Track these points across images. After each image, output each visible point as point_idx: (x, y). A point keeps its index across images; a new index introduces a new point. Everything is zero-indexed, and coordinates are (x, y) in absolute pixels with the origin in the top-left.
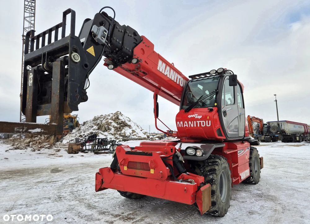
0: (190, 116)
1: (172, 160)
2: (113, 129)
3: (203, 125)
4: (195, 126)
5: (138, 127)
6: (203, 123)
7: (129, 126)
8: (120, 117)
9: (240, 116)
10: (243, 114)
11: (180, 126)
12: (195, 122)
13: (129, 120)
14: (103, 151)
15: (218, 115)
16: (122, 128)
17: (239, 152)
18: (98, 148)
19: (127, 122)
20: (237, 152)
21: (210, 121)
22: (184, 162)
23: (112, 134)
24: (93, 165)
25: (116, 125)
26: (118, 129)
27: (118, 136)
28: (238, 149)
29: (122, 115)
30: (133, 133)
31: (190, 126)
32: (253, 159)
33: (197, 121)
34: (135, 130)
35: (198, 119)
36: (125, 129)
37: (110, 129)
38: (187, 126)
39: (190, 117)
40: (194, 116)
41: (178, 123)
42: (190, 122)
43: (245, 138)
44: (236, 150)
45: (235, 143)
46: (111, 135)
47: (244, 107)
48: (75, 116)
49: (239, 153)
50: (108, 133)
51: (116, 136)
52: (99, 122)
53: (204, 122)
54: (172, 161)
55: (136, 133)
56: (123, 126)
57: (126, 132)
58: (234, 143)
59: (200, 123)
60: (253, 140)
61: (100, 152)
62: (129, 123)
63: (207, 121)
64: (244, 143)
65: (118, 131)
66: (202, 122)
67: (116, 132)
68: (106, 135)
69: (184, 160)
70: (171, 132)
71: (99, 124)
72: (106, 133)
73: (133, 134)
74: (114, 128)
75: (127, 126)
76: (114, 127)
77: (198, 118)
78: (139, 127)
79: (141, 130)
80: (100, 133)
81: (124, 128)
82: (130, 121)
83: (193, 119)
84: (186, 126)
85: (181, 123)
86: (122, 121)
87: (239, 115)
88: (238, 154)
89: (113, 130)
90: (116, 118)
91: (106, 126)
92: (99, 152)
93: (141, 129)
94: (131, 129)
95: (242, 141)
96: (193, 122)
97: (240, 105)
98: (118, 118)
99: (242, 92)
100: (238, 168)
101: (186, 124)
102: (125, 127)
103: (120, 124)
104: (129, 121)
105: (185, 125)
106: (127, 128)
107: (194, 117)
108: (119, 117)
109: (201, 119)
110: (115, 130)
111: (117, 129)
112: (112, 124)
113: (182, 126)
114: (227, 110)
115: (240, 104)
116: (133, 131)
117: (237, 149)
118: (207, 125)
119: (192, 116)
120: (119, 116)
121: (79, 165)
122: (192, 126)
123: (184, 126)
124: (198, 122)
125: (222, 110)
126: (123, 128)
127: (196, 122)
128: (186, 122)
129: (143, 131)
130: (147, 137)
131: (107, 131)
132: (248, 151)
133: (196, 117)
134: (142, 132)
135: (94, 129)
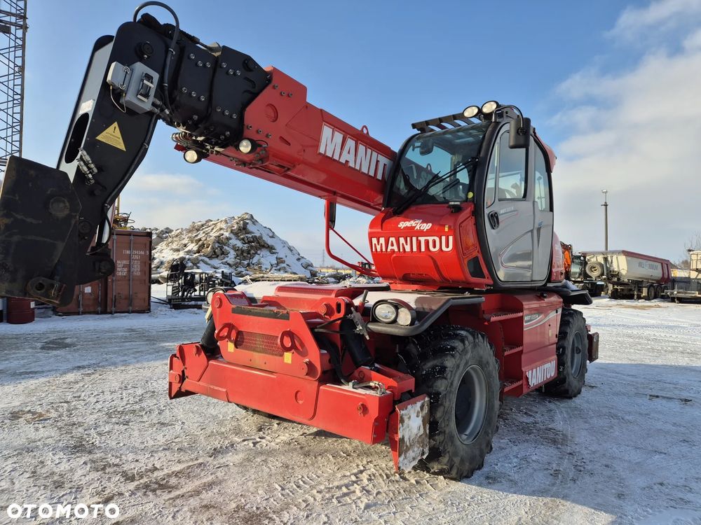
0: (402, 225)
1: (337, 332)
2: (232, 254)
3: (434, 247)
4: (415, 249)
5: (291, 250)
6: (434, 242)
7: (271, 249)
8: (250, 227)
9: (539, 230)
10: (547, 226)
11: (379, 250)
12: (414, 239)
13: (271, 235)
14: (193, 303)
15: (476, 224)
16: (252, 252)
17: (526, 318)
18: (183, 294)
19: (266, 238)
20: (522, 318)
21: (451, 238)
22: (368, 338)
23: (228, 264)
24: (154, 333)
25: (239, 244)
26: (245, 254)
27: (243, 269)
28: (525, 312)
29: (256, 223)
30: (278, 264)
31: (401, 250)
32: (571, 338)
33: (420, 238)
34: (284, 259)
35: (421, 233)
36: (261, 255)
37: (224, 254)
38: (396, 250)
39: (404, 226)
40: (413, 225)
41: (374, 240)
42: (402, 240)
43: (549, 285)
44: (521, 314)
45: (519, 297)
46: (228, 266)
47: (551, 209)
48: (125, 216)
49: (527, 322)
50: (221, 261)
51: (239, 269)
52: (201, 235)
53: (437, 239)
54: (339, 335)
55: (286, 266)
56: (257, 249)
57: (262, 260)
58: (517, 297)
59: (427, 242)
60: (573, 291)
61: (186, 303)
62: (270, 242)
63: (444, 238)
64: (545, 297)
65: (245, 259)
66: (431, 239)
67: (239, 261)
68: (216, 266)
69: (368, 334)
70: (367, 266)
71: (200, 240)
72: (216, 262)
73: (278, 268)
74: (235, 251)
75: (266, 248)
76: (234, 248)
77: (421, 228)
78: (294, 252)
79: (298, 259)
80: (202, 261)
81: (259, 252)
82: (272, 237)
83: (410, 232)
84: (393, 251)
85: (382, 240)
86: (256, 236)
87: (537, 226)
88: (525, 324)
89: (233, 256)
90: (242, 229)
91: (217, 245)
92: (183, 303)
93: (298, 257)
94: (275, 256)
95: (540, 292)
96: (408, 239)
97: (542, 204)
98: (245, 228)
99: (549, 170)
100: (523, 357)
101: (392, 245)
102: (260, 249)
103: (249, 242)
104: (270, 237)
105: (390, 248)
106: (264, 252)
107: (412, 228)
108: (248, 226)
109: (428, 233)
110: (238, 256)
111: (241, 254)
112: (230, 241)
113: (384, 250)
114: (502, 212)
115: (543, 200)
116: (280, 261)
117: (522, 311)
118: (444, 248)
119: (408, 224)
120: (248, 223)
121: (120, 334)
122: (408, 248)
123: (389, 250)
124: (422, 239)
125: (487, 211)
126: (256, 253)
127: (417, 240)
128: (392, 239)
129: (302, 261)
130: (312, 275)
131: (217, 256)
132: (554, 317)
133: (418, 227)
134: (300, 263)
135: (189, 252)
